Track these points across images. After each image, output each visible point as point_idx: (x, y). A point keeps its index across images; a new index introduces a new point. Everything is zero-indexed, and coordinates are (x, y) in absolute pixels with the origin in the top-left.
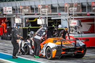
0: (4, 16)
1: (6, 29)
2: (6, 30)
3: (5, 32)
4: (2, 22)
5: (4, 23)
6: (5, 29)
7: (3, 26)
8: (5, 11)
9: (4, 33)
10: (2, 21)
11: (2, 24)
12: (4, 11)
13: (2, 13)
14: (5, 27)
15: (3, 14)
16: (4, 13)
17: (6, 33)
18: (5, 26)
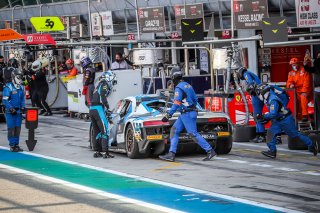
0: (302, 40)
1: (309, 98)
2: (310, 105)
3: (304, 113)
4: (291, 69)
5: (302, 73)
6: (303, 97)
7: (297, 86)
8: (303, 16)
9: (299, 118)
10: (291, 62)
11: (292, 75)
12: (299, 12)
13: (289, 24)
14: (303, 90)
15: (296, 31)
16: (301, 23)
17: (311, 116)
18: (305, 84)
